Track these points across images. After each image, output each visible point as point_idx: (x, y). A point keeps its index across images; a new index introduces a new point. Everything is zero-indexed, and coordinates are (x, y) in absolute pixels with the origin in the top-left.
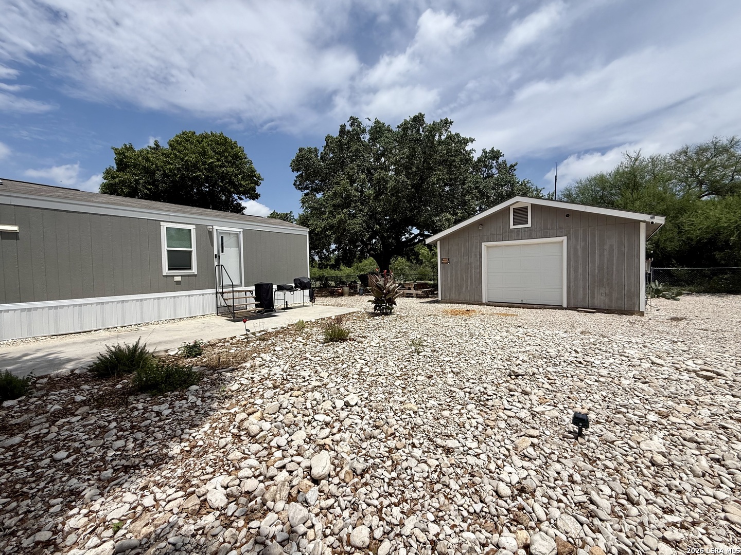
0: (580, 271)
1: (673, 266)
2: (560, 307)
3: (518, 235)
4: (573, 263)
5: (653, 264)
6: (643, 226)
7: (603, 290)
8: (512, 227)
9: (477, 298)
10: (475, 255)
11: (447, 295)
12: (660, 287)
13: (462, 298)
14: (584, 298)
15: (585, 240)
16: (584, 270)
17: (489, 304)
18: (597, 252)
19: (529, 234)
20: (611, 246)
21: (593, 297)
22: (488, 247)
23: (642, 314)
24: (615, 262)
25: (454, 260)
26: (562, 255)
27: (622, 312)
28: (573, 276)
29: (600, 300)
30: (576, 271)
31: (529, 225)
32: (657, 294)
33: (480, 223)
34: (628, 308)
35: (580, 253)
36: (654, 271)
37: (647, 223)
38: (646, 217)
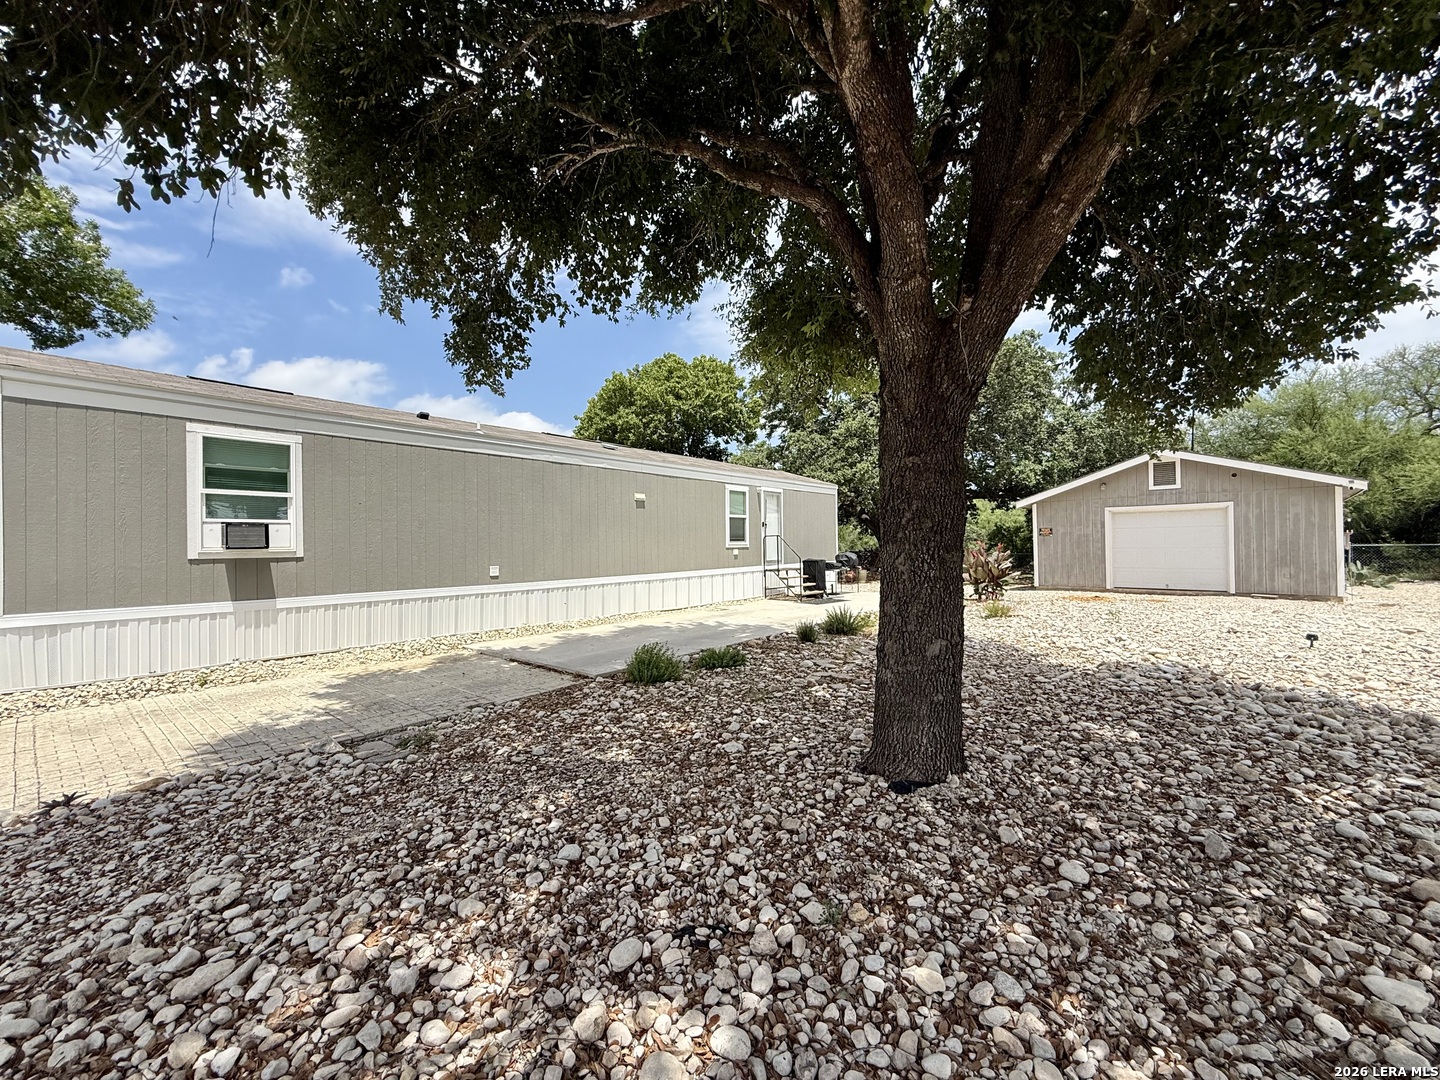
0: (1254, 545)
1: (1385, 541)
2: (1226, 593)
3: (1160, 498)
4: (1242, 536)
5: (1353, 539)
6: (1339, 492)
7: (1286, 571)
8: (1152, 487)
9: (1097, 582)
10: (1095, 525)
11: (1049, 578)
12: (1365, 571)
13: (1073, 582)
14: (1260, 580)
15: (1259, 505)
16: (1260, 545)
17: (1116, 590)
18: (1277, 522)
19: (1179, 498)
20: (1297, 515)
21: (1272, 580)
22: (1114, 514)
23: (1340, 600)
24: (1302, 534)
25: (1059, 530)
26: (1227, 526)
27: (1314, 598)
28: (1243, 552)
29: (1282, 582)
30: (1248, 547)
31: (1178, 485)
32: (1360, 579)
33: (1102, 482)
34: (1321, 593)
35: (1253, 522)
36: (1354, 549)
37: (1344, 488)
38: (1344, 481)
